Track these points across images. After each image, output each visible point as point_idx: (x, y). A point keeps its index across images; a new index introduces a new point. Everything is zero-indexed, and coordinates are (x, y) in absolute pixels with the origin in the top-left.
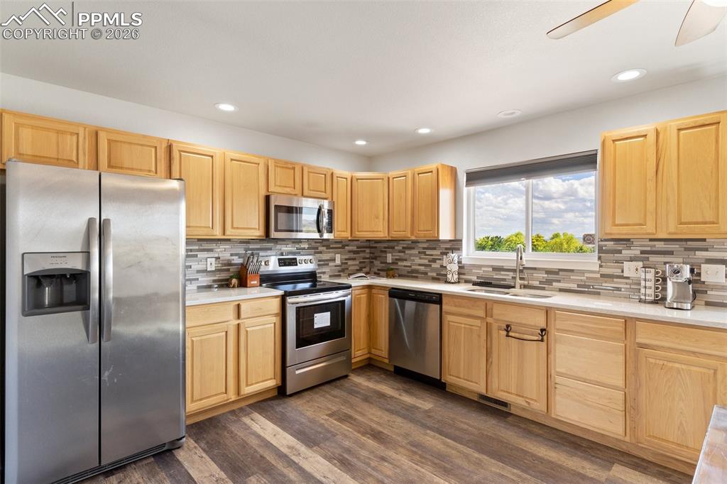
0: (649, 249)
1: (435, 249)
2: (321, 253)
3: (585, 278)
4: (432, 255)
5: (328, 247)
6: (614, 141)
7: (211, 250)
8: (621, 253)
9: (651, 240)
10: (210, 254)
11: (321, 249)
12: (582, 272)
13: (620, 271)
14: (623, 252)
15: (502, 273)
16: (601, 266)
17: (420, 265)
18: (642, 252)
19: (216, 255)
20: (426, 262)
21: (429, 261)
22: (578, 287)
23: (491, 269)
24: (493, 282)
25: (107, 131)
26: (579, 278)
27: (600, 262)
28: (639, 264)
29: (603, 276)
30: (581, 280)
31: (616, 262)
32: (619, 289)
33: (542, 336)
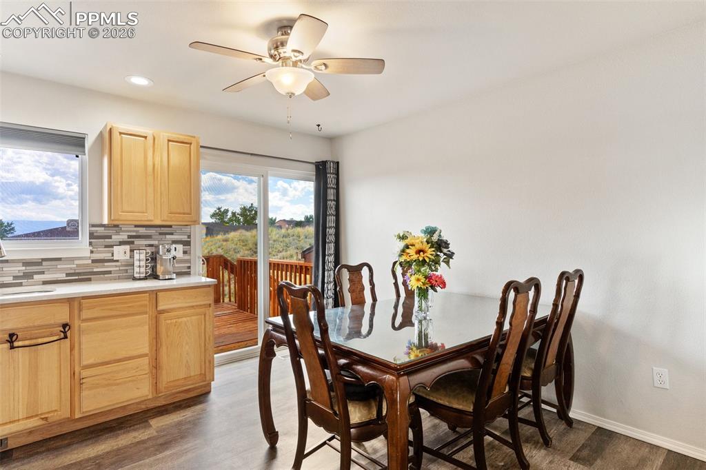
0: (134, 234)
3: (75, 266)
6: (121, 133)
8: (111, 238)
9: (136, 226)
12: (72, 260)
13: (110, 255)
14: (113, 237)
16: (92, 252)
18: (130, 237)
22: (67, 276)
26: (69, 266)
27: (91, 248)
28: (127, 248)
29: (94, 261)
30: (71, 269)
31: (106, 246)
32: (110, 272)
33: (65, 333)
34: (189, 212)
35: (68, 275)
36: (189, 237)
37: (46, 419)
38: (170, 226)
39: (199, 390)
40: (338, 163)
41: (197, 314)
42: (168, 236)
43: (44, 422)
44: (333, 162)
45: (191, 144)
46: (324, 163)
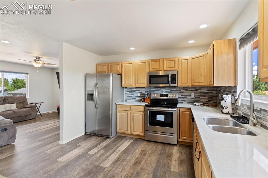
2: (182, 92)
5: (187, 90)
7: (139, 90)
10: (139, 92)
11: (182, 91)
19: (140, 92)
25: (110, 63)
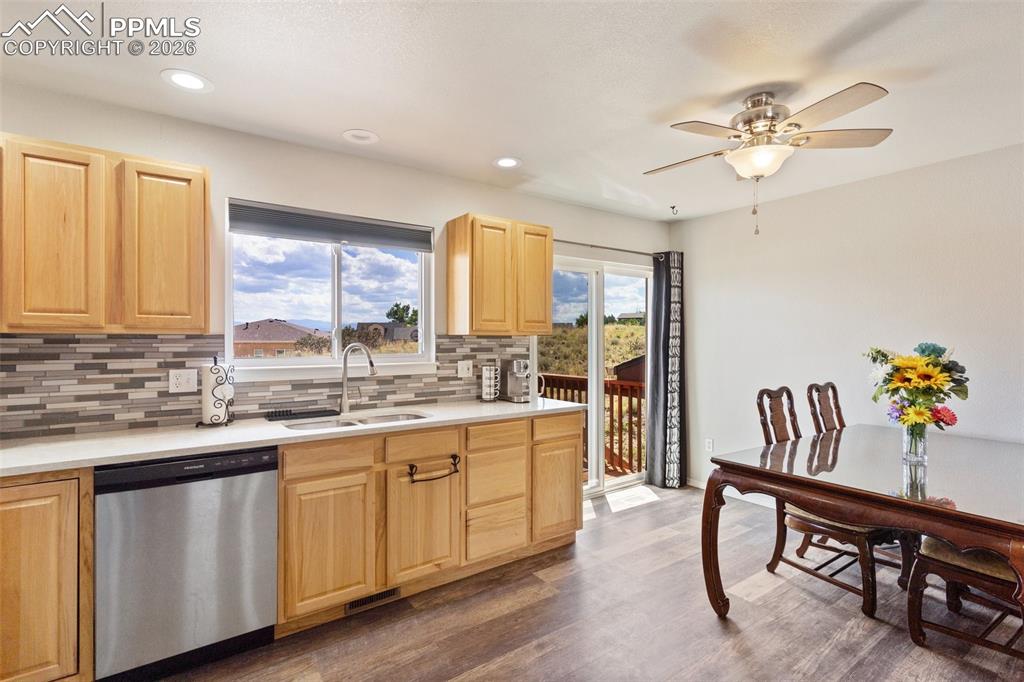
0: (476, 346)
1: (141, 356)
3: (422, 385)
4: (131, 371)
6: (482, 226)
8: (455, 352)
9: (479, 337)
12: (419, 378)
13: (454, 371)
14: (457, 350)
15: (310, 391)
16: (438, 368)
17: (79, 398)
18: (473, 350)
20: (109, 388)
21: (118, 386)
23: (289, 388)
24: (294, 409)
26: (416, 385)
27: (438, 363)
28: (470, 363)
29: (441, 379)
30: (419, 388)
31: (452, 361)
32: (453, 393)
33: (455, 465)
34: (542, 318)
35: (417, 395)
36: (528, 350)
37: (438, 565)
38: (510, 337)
39: (564, 540)
40: (682, 254)
41: (568, 447)
42: (508, 349)
43: (438, 570)
44: (677, 253)
45: (546, 236)
46: (668, 254)
